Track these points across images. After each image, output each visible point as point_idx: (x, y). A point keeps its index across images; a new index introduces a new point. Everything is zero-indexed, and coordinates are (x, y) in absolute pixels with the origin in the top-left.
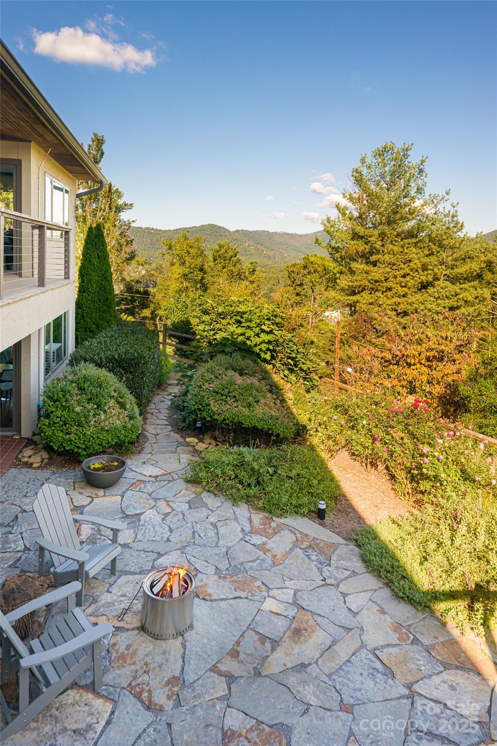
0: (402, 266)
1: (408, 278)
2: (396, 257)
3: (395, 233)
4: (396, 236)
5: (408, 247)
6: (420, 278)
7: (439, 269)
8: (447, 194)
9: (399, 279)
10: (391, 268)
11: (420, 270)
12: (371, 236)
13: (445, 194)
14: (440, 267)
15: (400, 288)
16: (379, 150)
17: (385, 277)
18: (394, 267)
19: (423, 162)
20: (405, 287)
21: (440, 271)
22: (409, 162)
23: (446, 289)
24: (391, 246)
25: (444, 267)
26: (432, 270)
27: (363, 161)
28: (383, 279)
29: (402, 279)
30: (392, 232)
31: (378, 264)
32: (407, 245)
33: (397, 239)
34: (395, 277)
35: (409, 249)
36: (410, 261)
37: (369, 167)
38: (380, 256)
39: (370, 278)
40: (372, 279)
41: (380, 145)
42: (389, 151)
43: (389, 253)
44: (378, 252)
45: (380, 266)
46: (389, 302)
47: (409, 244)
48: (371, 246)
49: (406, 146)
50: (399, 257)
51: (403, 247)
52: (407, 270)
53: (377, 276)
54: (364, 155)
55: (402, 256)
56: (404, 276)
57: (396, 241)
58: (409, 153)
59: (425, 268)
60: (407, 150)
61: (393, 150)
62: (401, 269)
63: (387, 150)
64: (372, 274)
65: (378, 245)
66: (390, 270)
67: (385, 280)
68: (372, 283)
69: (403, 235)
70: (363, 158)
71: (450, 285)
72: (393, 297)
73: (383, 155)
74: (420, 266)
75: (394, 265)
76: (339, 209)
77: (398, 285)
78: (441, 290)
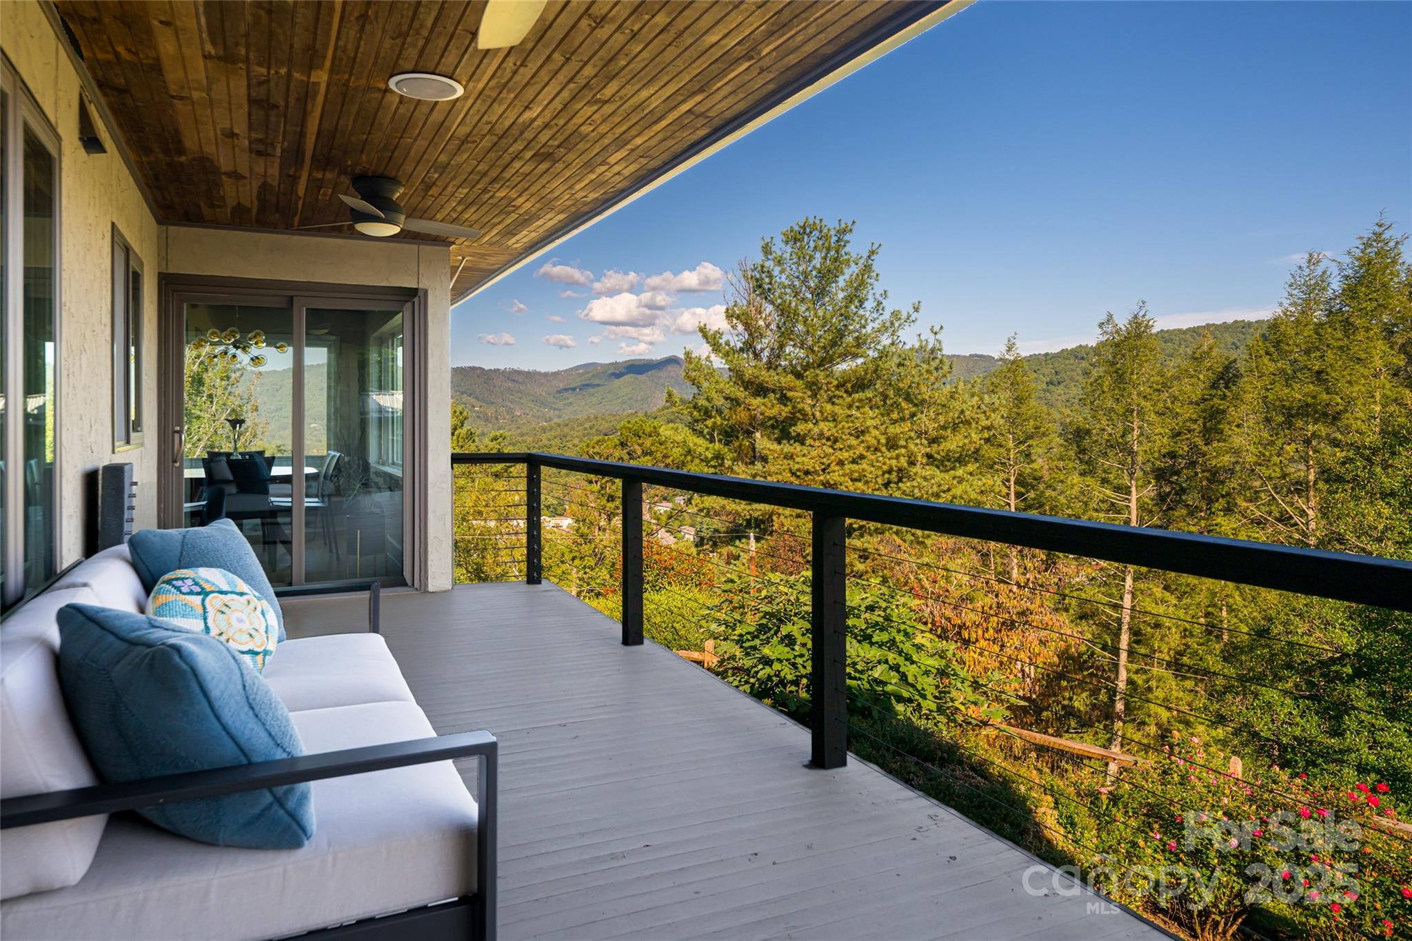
1: (864, 465)
2: (840, 426)
3: (836, 383)
4: (838, 387)
5: (858, 408)
6: (884, 464)
7: (917, 445)
8: (916, 310)
9: (848, 467)
10: (831, 447)
11: (884, 449)
13: (911, 311)
14: (918, 441)
15: (850, 483)
17: (823, 464)
18: (838, 445)
19: (872, 252)
20: (859, 480)
21: (919, 449)
22: (846, 254)
23: (933, 481)
24: (829, 407)
25: (925, 442)
26: (905, 447)
27: (767, 250)
32: (857, 404)
33: (837, 393)
34: (841, 463)
35: (862, 410)
37: (779, 261)
38: (810, 425)
40: (799, 470)
42: (811, 232)
43: (826, 419)
47: (860, 400)
49: (843, 226)
50: (847, 425)
52: (861, 450)
53: (808, 463)
55: (851, 425)
58: (847, 237)
59: (892, 444)
60: (844, 231)
61: (821, 231)
62: (850, 447)
63: (808, 230)
66: (831, 450)
67: (823, 470)
68: (798, 477)
69: (849, 385)
70: (767, 244)
71: (938, 472)
74: (883, 441)
75: (836, 441)
77: (847, 478)
78: (925, 484)
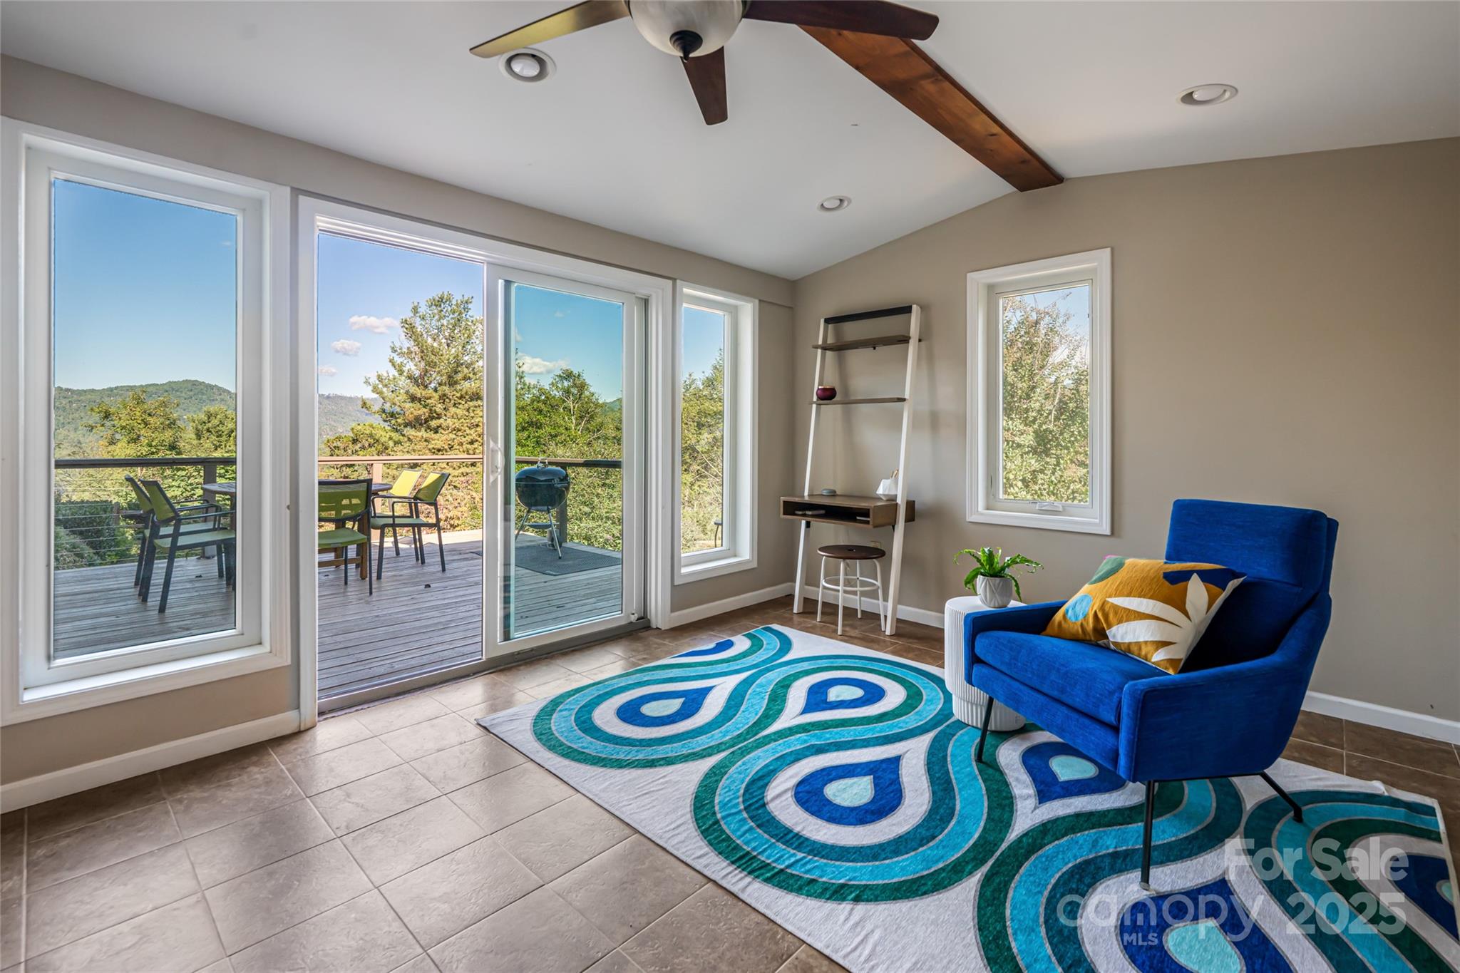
0: (468, 431)
12: (430, 398)
16: (434, 300)
28: (446, 447)
29: (469, 446)
30: (455, 393)
31: (440, 430)
36: (477, 426)
39: (430, 446)
41: (436, 294)
44: (439, 417)
45: (443, 432)
46: (456, 473)
48: (431, 410)
51: (468, 410)
54: (416, 304)
56: (472, 443)
57: (460, 403)
64: (433, 442)
65: (439, 408)
72: (460, 467)
73: (440, 306)
76: (394, 365)
